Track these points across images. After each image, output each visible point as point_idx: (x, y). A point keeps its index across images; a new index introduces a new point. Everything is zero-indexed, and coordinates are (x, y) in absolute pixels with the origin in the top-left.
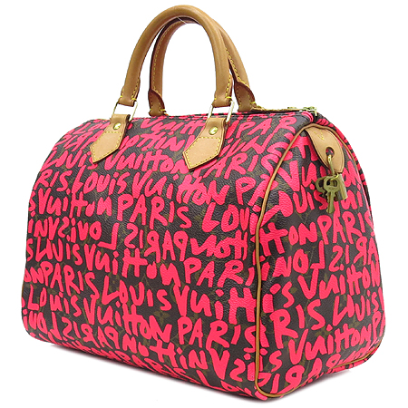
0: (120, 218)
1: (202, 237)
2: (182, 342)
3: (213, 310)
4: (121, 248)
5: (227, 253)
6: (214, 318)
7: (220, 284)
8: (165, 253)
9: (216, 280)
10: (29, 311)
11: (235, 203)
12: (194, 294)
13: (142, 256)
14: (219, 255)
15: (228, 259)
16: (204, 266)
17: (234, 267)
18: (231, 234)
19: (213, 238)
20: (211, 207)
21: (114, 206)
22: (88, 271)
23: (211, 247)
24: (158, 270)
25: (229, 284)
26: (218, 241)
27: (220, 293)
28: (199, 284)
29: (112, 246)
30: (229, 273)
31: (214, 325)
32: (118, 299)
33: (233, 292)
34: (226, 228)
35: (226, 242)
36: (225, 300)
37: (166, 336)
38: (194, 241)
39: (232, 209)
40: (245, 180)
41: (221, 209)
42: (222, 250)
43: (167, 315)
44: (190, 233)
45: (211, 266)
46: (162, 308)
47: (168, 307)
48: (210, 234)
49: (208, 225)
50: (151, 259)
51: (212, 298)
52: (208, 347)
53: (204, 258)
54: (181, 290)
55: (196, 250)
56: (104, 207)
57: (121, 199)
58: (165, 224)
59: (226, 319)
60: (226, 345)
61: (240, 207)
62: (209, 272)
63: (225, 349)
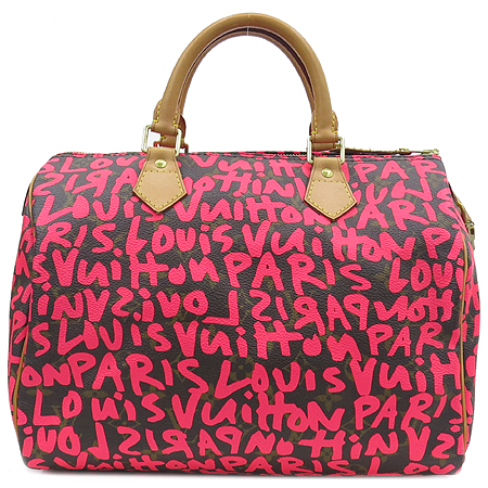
0: (234, 282)
1: (390, 299)
2: (359, 426)
3: (413, 382)
4: (248, 323)
5: (422, 314)
6: (415, 392)
7: (419, 351)
8: (331, 323)
9: (413, 347)
10: (36, 429)
11: (425, 257)
12: (385, 367)
13: (290, 330)
14: (413, 318)
15: (422, 322)
16: (396, 332)
17: (430, 330)
18: (423, 293)
19: (403, 299)
20: (397, 263)
21: (221, 268)
22: (183, 358)
23: (401, 309)
24: (324, 344)
25: (428, 349)
26: (410, 302)
27: (420, 362)
28: (391, 354)
29: (233, 320)
30: (426, 338)
31: (414, 401)
32: (249, 387)
33: (434, 358)
34: (417, 286)
35: (420, 302)
36: (426, 369)
37: (334, 423)
38: (379, 305)
39: (421, 264)
40: (434, 230)
41: (407, 266)
42: (416, 312)
43: (337, 398)
44: (371, 296)
45: (405, 332)
46: (331, 390)
47: (340, 386)
48: (398, 295)
49: (396, 284)
50: (310, 331)
51: (411, 369)
52: (405, 425)
53: (395, 323)
54: (362, 365)
55: (383, 314)
56: (202, 270)
57: (229, 260)
58: (323, 287)
59: (430, 389)
60: (427, 419)
61: (431, 262)
62: (404, 340)
63: (425, 425)
